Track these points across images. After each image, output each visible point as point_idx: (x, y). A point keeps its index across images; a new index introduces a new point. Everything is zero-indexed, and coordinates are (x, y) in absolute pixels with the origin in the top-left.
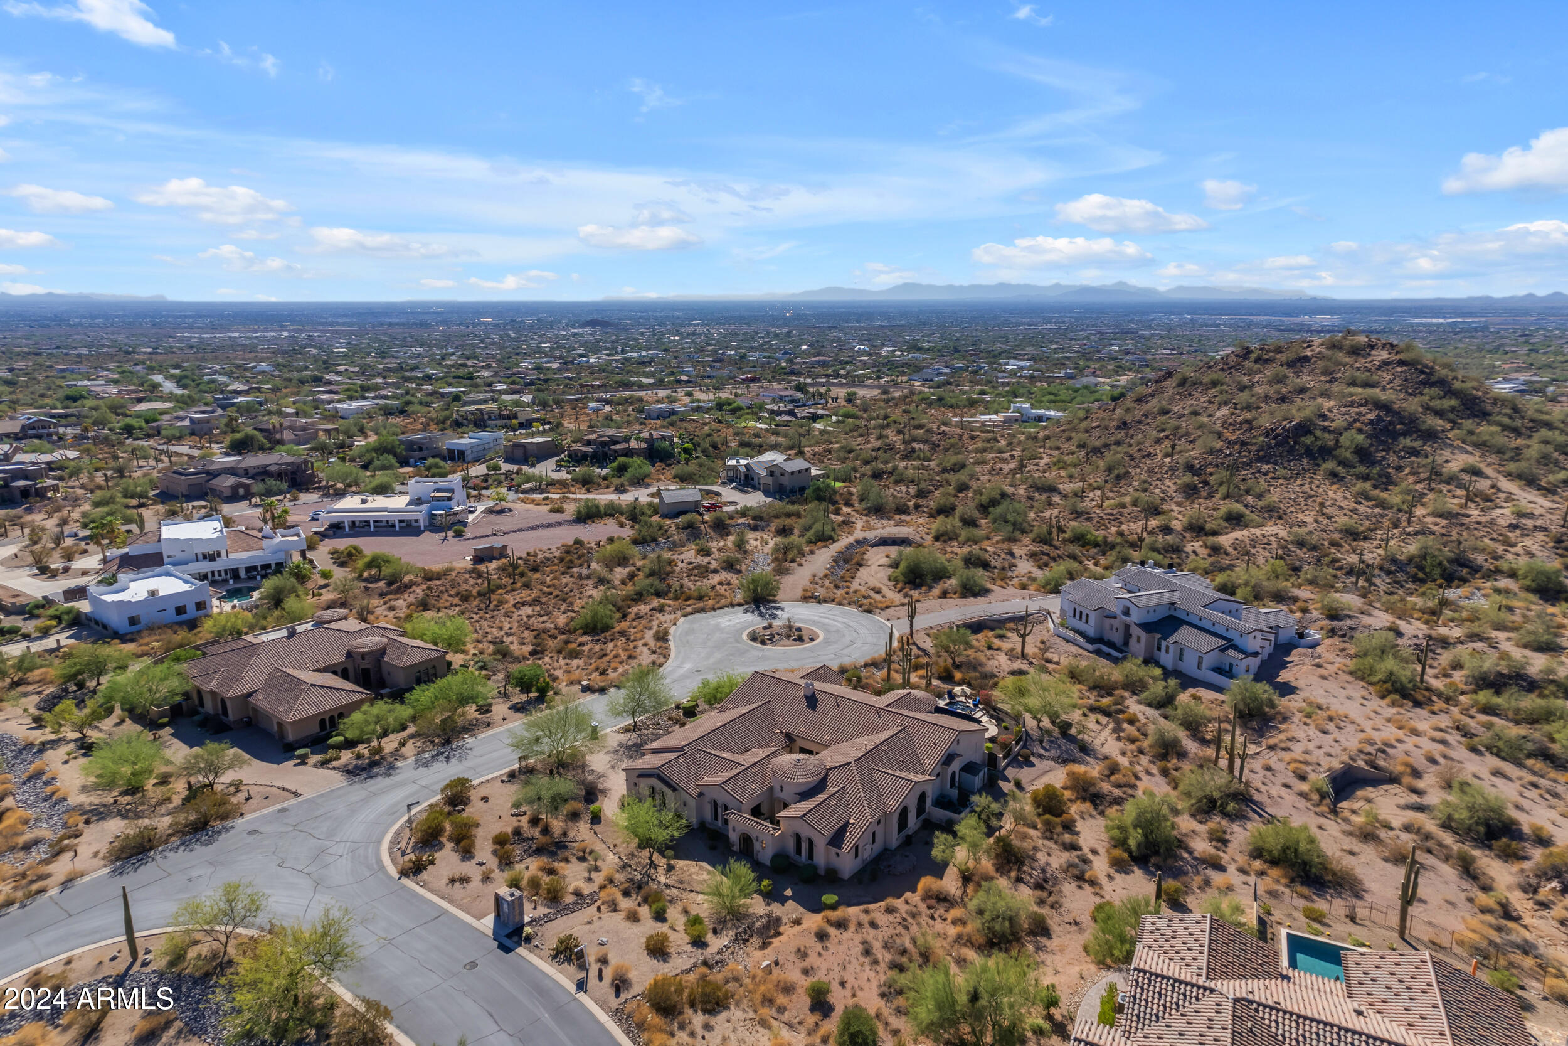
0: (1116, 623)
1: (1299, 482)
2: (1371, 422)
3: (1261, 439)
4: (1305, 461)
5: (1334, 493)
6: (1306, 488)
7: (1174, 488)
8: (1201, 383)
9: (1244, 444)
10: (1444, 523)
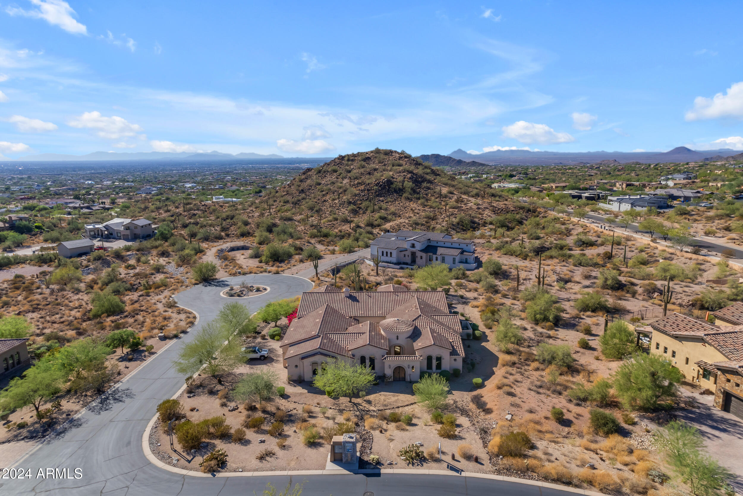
0: (407, 253)
1: (397, 203)
3: (375, 187)
4: (395, 195)
5: (413, 205)
6: (401, 204)
9: (368, 190)
10: (456, 210)
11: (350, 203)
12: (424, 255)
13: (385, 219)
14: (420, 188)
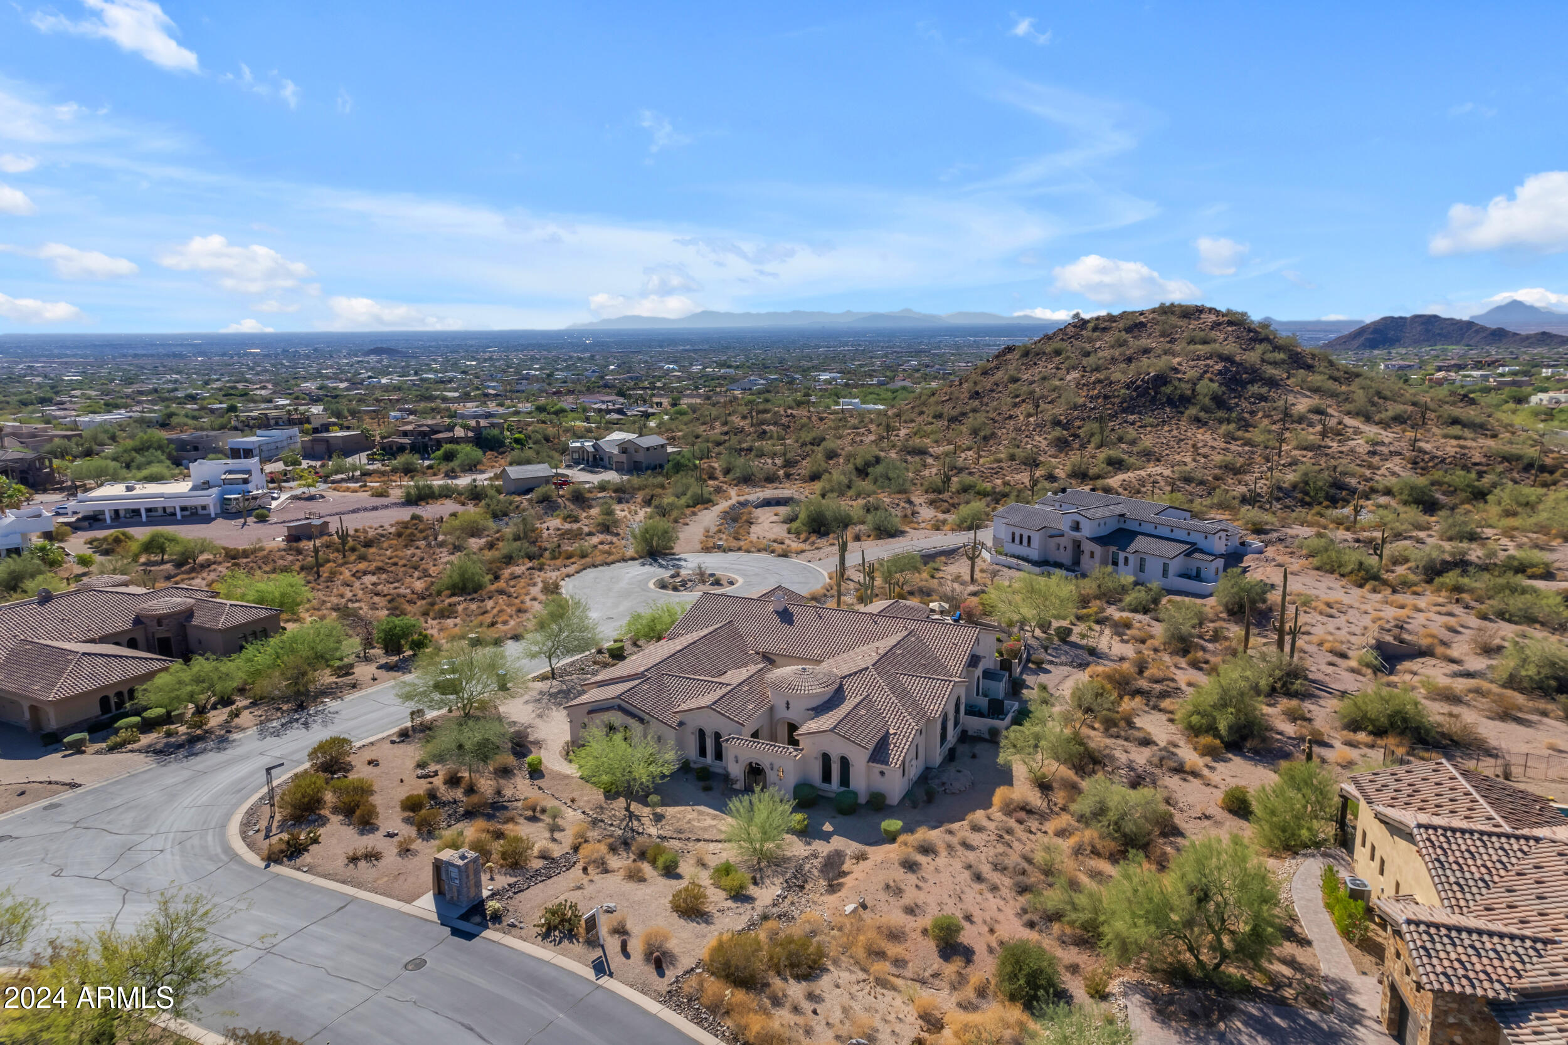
0: (1062, 541)
1: (1166, 428)
2: (1220, 373)
3: (1123, 391)
4: (1168, 410)
5: (1202, 436)
6: (1175, 433)
7: (1045, 443)
8: (1044, 353)
9: (1106, 397)
10: (1310, 454)
11: (1057, 423)
12: (1098, 549)
13: (1117, 465)
14: (1240, 397)
